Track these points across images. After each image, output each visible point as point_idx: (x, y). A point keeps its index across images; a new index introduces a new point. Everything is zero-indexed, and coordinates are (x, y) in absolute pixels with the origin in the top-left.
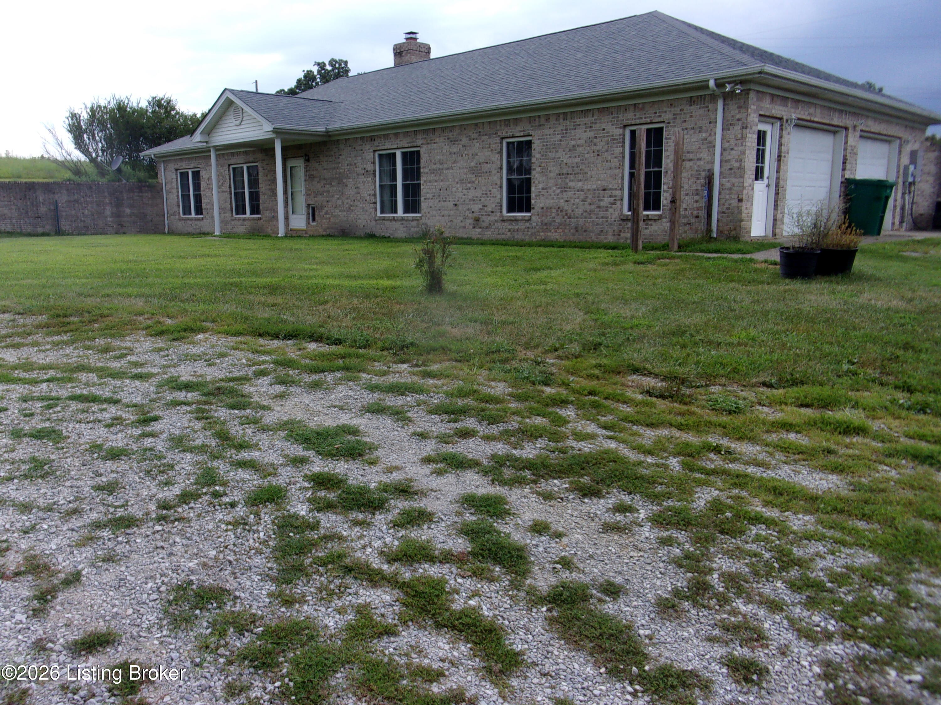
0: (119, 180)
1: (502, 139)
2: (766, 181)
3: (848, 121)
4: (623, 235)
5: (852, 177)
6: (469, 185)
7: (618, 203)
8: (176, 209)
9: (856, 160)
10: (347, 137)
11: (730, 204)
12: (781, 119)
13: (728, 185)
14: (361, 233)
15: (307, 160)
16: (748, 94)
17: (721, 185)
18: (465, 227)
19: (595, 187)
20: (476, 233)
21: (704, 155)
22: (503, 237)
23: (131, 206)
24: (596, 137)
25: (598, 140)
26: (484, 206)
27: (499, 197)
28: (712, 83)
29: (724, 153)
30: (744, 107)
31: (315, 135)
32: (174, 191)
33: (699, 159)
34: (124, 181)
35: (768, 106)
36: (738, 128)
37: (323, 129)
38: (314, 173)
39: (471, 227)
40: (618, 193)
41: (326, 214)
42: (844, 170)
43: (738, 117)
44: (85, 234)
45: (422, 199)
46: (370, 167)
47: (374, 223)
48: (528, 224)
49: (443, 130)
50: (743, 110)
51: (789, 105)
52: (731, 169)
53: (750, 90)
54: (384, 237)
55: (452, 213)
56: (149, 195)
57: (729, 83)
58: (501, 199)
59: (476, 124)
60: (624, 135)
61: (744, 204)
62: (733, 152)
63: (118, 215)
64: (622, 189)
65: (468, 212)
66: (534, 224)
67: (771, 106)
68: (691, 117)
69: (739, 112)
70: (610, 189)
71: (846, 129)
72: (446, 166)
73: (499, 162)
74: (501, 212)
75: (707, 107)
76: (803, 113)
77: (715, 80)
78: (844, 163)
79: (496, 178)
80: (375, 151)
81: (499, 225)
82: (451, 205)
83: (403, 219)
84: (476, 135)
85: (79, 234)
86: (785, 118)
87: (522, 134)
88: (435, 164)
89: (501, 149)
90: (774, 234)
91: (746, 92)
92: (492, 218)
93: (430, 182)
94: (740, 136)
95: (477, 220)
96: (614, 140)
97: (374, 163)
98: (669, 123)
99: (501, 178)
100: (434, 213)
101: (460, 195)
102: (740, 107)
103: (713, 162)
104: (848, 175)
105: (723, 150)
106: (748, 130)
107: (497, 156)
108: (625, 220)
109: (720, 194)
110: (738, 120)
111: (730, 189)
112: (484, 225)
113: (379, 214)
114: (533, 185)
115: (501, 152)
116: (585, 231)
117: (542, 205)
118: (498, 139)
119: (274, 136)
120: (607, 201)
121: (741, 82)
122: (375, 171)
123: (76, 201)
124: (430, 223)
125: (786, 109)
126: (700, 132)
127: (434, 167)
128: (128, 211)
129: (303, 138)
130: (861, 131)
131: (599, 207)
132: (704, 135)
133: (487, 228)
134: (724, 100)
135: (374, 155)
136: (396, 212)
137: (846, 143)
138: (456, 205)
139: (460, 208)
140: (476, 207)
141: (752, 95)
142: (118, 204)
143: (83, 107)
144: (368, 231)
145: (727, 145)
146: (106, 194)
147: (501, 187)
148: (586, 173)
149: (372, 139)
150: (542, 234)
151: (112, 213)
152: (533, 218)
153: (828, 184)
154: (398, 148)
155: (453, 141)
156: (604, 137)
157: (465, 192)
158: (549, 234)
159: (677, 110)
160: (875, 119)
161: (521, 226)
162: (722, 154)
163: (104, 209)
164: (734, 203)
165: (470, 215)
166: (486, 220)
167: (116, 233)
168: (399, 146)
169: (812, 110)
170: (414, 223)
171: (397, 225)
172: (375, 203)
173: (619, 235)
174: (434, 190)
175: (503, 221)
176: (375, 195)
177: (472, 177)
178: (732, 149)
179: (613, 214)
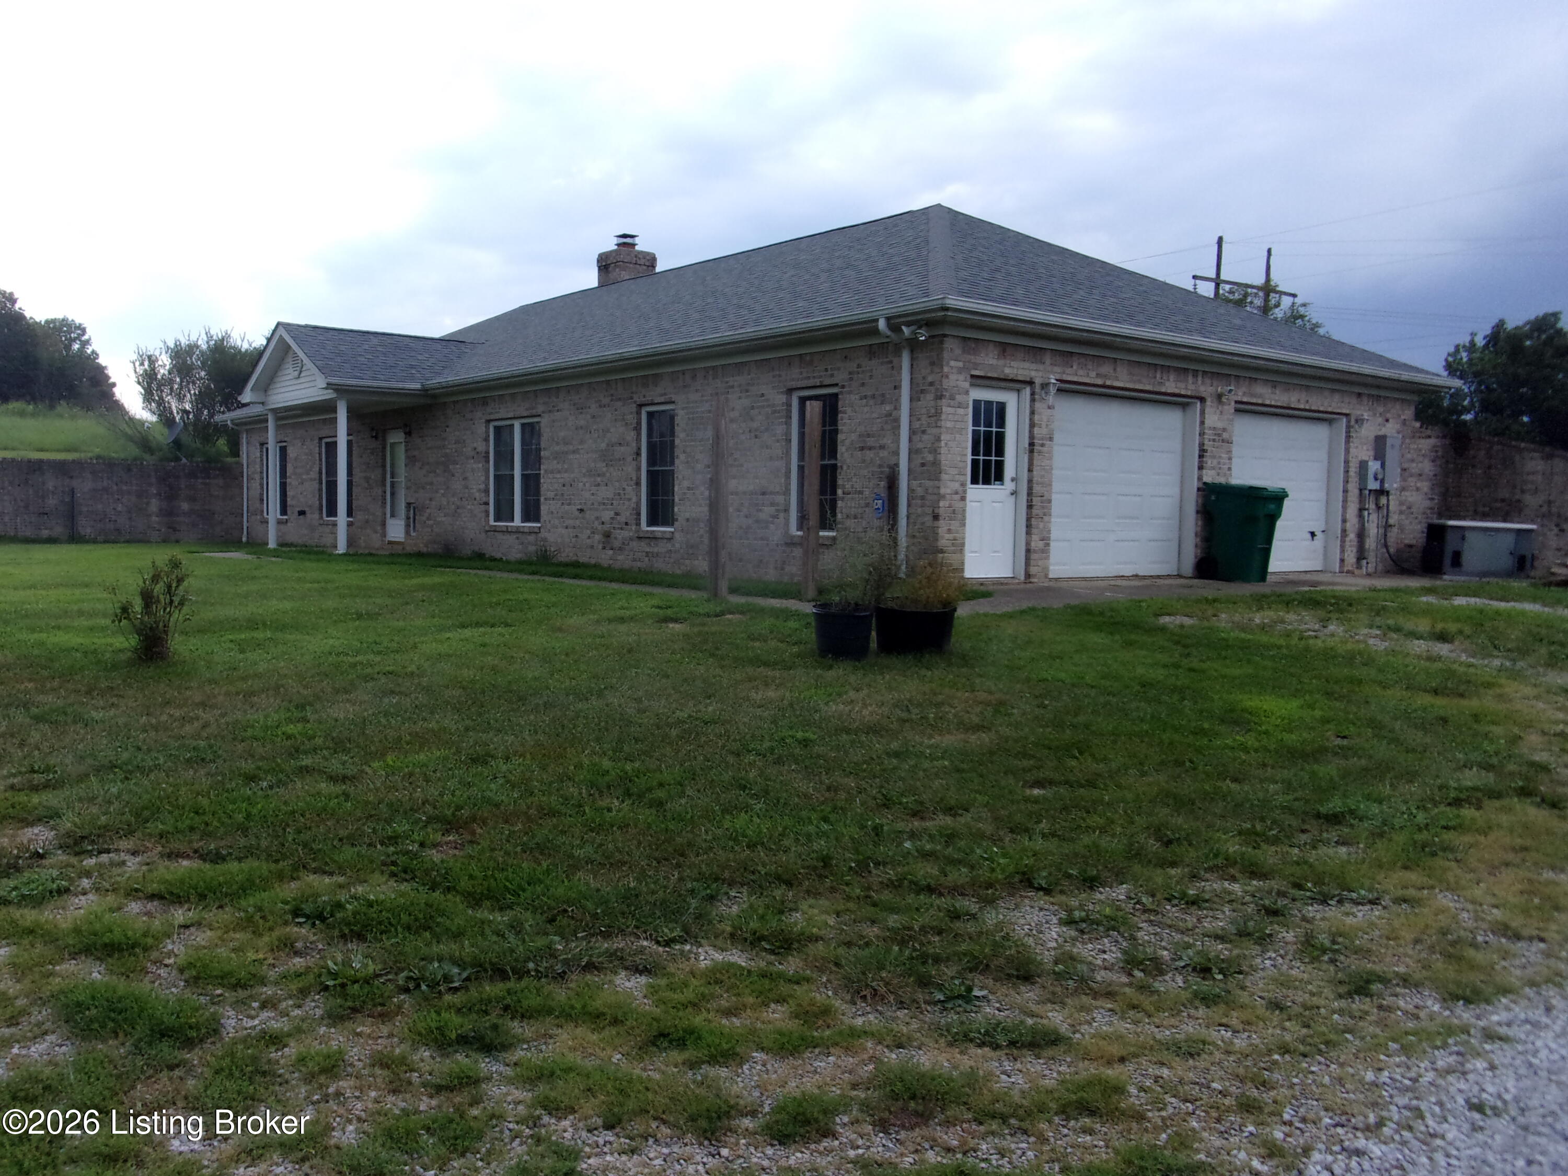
0: (177, 459)
1: (641, 406)
2: (1009, 485)
3: (1206, 388)
4: (787, 569)
5: (1222, 480)
6: (599, 479)
7: (782, 515)
8: (258, 505)
9: (1230, 452)
10: (455, 398)
11: (923, 523)
12: (1031, 383)
13: (920, 491)
14: (467, 551)
15: (408, 434)
16: (942, 342)
17: (911, 490)
18: (592, 547)
19: (751, 488)
20: (605, 558)
21: (887, 441)
22: (639, 564)
23: (192, 499)
24: (753, 408)
25: (755, 412)
26: (617, 514)
27: (634, 499)
28: (882, 324)
29: (914, 437)
30: (937, 363)
31: (406, 395)
32: (257, 477)
33: (882, 447)
34: (184, 460)
35: (994, 362)
36: (930, 397)
37: (418, 386)
38: (416, 453)
39: (600, 547)
40: (780, 499)
41: (428, 519)
42: (1201, 468)
43: (930, 379)
44: (115, 542)
45: (542, 499)
46: (481, 447)
47: (483, 535)
48: (669, 546)
49: (568, 389)
50: (937, 370)
51: (1048, 361)
52: (923, 465)
53: (945, 336)
54: (493, 559)
55: (578, 522)
56: (221, 481)
57: (908, 324)
58: (638, 503)
59: (608, 382)
60: (789, 405)
61: (941, 523)
62: (925, 437)
63: (169, 513)
64: (787, 492)
65: (596, 523)
66: (677, 545)
67: (1001, 362)
68: (871, 377)
69: (932, 372)
70: (771, 493)
71: (1202, 400)
72: (571, 447)
73: (634, 444)
74: (638, 524)
75: (891, 362)
76: (1078, 373)
77: (888, 319)
78: (1201, 456)
79: (630, 469)
80: (488, 421)
81: (634, 544)
82: (574, 508)
83: (518, 531)
84: (606, 401)
85: (106, 542)
86: (1038, 381)
87: (662, 399)
88: (558, 444)
89: (639, 423)
90: (1028, 575)
91: (937, 341)
92: (626, 534)
93: (552, 472)
94: (933, 411)
95: (607, 535)
96: (774, 412)
97: (486, 440)
98: (843, 387)
99: (639, 469)
100: (556, 522)
101: (587, 495)
102: (932, 364)
103: (896, 453)
104: (1209, 477)
105: (912, 432)
106: (944, 401)
107: (633, 434)
108: (791, 543)
109: (909, 505)
110: (931, 384)
111: (923, 498)
112: (617, 544)
113: (492, 523)
114: (676, 482)
115: (638, 429)
116: (741, 560)
117: (687, 515)
118: (634, 408)
119: (333, 395)
120: (769, 510)
121: (929, 324)
122: (487, 453)
123: (105, 490)
124: (551, 537)
125: (1041, 367)
126: (882, 403)
127: (557, 448)
128: (185, 506)
129: (394, 399)
130: (1236, 402)
131: (757, 521)
132: (888, 408)
133: (620, 549)
134: (912, 351)
135: (487, 428)
136: (512, 520)
137: (1202, 423)
138: (581, 510)
139: (588, 514)
140: (607, 515)
141: (949, 344)
142: (171, 496)
143: (162, 345)
144: (476, 549)
145: (917, 425)
146: (153, 480)
147: (638, 484)
148: (742, 465)
149: (485, 402)
150: (687, 562)
151: (161, 510)
152: (677, 535)
153: (1176, 491)
154: (514, 418)
155: (580, 409)
156: (763, 407)
157: (594, 489)
158: (696, 562)
159: (852, 366)
160: (1274, 384)
161: (662, 547)
162: (910, 440)
163: (148, 504)
164: (928, 520)
165: (600, 527)
166: (621, 535)
167: (164, 541)
168: (518, 414)
169: (1106, 369)
170: (532, 538)
171: (511, 539)
172: (487, 504)
173: (783, 569)
174: (556, 486)
175: (640, 538)
176: (487, 491)
177: (601, 466)
178: (924, 432)
179: (775, 535)
